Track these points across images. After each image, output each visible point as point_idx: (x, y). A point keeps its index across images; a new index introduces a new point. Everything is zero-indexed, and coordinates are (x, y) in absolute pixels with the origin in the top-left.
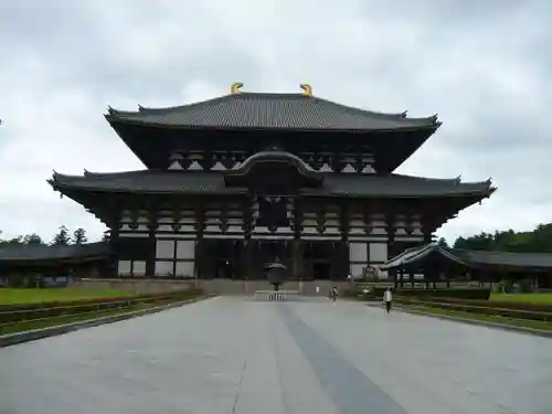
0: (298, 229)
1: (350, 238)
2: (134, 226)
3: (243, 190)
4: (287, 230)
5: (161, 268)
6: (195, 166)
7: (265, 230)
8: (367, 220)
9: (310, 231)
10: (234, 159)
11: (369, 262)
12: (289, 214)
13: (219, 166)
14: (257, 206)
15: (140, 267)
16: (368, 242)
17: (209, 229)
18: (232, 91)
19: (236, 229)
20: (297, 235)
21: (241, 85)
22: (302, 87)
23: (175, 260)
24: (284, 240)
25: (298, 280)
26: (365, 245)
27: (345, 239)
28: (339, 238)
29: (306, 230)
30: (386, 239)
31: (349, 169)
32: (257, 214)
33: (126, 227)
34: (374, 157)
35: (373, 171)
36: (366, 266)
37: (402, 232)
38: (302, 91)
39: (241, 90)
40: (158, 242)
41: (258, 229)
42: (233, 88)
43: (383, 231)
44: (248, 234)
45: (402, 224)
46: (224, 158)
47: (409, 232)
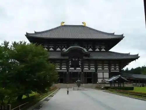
1: (98, 71)
3: (67, 58)
6: (51, 49)
7: (73, 69)
8: (103, 66)
9: (86, 69)
10: (63, 47)
11: (103, 78)
12: (80, 64)
13: (59, 49)
14: (70, 62)
16: (103, 72)
18: (61, 25)
20: (82, 70)
24: (78, 72)
25: (83, 84)
27: (96, 71)
28: (95, 71)
30: (108, 71)
31: (97, 50)
32: (70, 64)
34: (105, 46)
35: (104, 50)
36: (102, 79)
37: (113, 69)
38: (83, 24)
39: (64, 24)
41: (71, 69)
42: (61, 23)
43: (107, 69)
44: (68, 70)
45: (113, 67)
46: (60, 47)
47: (115, 69)
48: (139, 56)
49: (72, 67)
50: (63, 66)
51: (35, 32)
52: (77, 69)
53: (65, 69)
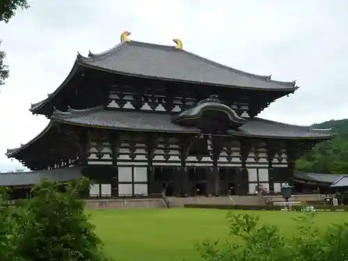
1: (247, 165)
2: (100, 155)
4: (209, 159)
5: (123, 190)
6: (128, 106)
7: (194, 158)
8: (257, 153)
9: (223, 160)
10: (157, 101)
11: (258, 182)
12: (209, 148)
13: (146, 107)
15: (107, 189)
16: (258, 168)
17: (156, 158)
19: (175, 158)
20: (215, 163)
21: (129, 34)
22: (175, 41)
23: (133, 183)
26: (255, 170)
27: (243, 166)
28: (240, 165)
29: (221, 159)
33: (93, 156)
35: (248, 116)
36: (256, 185)
40: (119, 169)
41: (190, 159)
43: (265, 160)
44: (183, 162)
46: (150, 101)
47: (280, 161)
49: (192, 154)
50: (172, 152)
51: (90, 55)
52: (204, 159)
53: (177, 158)
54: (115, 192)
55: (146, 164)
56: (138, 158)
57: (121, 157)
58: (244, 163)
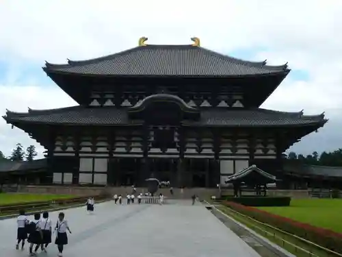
0: (182, 150)
1: (220, 157)
2: (64, 148)
4: (174, 150)
5: (83, 178)
6: (109, 103)
7: (158, 150)
8: (234, 144)
9: (191, 151)
10: (138, 97)
12: (176, 139)
13: (126, 103)
14: (152, 133)
15: (68, 177)
16: (234, 160)
17: (118, 150)
18: (140, 44)
19: (137, 150)
20: (182, 154)
22: (193, 39)
23: (93, 172)
24: (171, 158)
25: (181, 188)
26: (232, 161)
27: (217, 158)
28: (213, 157)
29: (188, 151)
30: (248, 157)
31: (223, 104)
32: (152, 139)
33: (58, 149)
34: (242, 95)
35: (241, 106)
37: (260, 152)
38: (193, 43)
39: (146, 43)
40: (81, 159)
41: (153, 150)
42: (140, 42)
43: (245, 152)
44: (145, 153)
45: (261, 146)
46: (130, 97)
47: (265, 152)
48: (325, 118)
50: (134, 144)
51: (69, 62)
52: (169, 150)
53: (139, 150)
54: (75, 180)
55: (107, 155)
56: (99, 150)
57: (83, 149)
58: (217, 155)
